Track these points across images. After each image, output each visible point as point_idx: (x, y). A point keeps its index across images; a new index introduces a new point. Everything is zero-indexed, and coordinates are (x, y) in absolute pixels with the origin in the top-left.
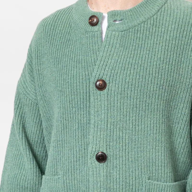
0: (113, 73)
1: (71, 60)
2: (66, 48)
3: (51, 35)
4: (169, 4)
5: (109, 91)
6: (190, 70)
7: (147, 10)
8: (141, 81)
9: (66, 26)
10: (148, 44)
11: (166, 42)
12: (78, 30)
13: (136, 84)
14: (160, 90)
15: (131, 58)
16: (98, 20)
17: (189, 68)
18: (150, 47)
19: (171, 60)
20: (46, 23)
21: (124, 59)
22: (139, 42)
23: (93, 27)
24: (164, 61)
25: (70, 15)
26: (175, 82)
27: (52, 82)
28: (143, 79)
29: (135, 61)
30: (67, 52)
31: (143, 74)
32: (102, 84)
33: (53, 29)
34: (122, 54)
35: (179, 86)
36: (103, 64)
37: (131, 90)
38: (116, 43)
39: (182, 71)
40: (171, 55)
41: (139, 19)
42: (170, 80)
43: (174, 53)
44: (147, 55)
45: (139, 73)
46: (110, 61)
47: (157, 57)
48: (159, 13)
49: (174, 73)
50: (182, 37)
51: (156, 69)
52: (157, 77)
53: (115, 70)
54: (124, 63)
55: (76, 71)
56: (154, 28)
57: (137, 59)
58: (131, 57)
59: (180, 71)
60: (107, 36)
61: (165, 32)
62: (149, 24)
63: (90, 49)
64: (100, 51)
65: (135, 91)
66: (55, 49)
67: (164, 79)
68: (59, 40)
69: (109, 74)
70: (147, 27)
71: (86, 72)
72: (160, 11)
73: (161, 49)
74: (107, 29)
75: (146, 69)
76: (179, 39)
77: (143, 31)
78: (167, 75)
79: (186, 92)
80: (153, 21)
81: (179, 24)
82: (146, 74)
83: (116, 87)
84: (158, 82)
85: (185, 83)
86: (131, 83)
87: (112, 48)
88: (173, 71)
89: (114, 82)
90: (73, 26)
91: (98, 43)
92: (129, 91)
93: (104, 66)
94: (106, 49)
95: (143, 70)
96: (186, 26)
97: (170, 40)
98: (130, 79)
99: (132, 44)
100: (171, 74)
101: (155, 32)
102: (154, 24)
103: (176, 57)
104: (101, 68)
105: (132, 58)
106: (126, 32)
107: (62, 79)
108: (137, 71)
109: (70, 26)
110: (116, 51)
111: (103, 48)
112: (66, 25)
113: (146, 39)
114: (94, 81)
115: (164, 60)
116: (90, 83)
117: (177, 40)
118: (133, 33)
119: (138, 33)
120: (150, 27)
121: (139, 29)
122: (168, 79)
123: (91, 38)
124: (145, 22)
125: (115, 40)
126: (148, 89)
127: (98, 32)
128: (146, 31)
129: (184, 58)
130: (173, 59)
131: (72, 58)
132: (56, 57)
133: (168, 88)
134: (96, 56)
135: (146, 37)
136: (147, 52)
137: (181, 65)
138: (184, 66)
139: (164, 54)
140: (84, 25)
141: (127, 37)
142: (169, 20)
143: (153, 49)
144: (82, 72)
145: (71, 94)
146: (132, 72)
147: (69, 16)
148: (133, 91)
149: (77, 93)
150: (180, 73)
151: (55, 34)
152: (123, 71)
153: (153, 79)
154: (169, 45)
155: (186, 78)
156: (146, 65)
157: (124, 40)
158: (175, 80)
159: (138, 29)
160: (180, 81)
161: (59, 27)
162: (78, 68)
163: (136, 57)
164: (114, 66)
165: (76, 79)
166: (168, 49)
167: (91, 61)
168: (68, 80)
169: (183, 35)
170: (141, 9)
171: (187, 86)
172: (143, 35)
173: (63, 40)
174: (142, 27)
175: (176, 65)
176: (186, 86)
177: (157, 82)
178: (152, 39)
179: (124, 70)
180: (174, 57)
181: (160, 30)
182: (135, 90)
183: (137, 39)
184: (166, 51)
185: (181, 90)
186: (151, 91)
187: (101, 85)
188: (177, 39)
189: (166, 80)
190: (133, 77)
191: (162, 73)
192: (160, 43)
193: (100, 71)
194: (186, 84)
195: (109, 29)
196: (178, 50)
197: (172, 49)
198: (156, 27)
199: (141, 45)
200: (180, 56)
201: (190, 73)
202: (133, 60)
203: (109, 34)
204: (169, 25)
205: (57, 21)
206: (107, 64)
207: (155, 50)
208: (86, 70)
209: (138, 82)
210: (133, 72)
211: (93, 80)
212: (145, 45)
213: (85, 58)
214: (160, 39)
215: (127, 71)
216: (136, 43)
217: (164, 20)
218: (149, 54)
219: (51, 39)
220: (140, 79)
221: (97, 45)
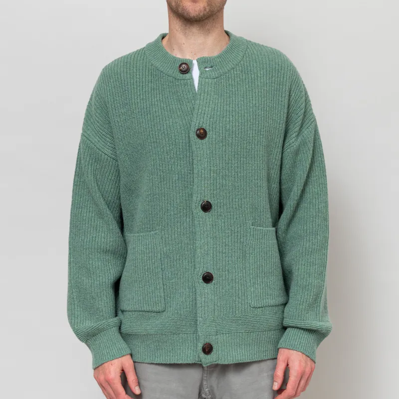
0: (212, 122)
5: (210, 140)
8: (241, 128)
10: (241, 91)
11: (258, 88)
13: (236, 131)
16: (189, 67)
18: (244, 94)
21: (221, 107)
22: (232, 88)
23: (185, 75)
28: (242, 126)
34: (217, 101)
38: (210, 90)
40: (265, 101)
41: (228, 66)
44: (242, 102)
46: (208, 110)
47: (253, 103)
48: (245, 59)
52: (254, 123)
53: (214, 118)
54: (221, 110)
56: (243, 75)
57: (233, 107)
58: (227, 104)
60: (201, 84)
62: (238, 70)
69: (208, 122)
70: (237, 73)
72: (245, 57)
75: (244, 116)
76: (269, 85)
77: (233, 78)
78: (264, 121)
80: (241, 68)
81: (267, 70)
83: (217, 135)
84: (256, 129)
87: (207, 96)
89: (214, 130)
91: (192, 91)
93: (202, 114)
94: (202, 97)
95: (241, 117)
96: (273, 72)
97: (262, 86)
99: (226, 92)
101: (245, 78)
102: (243, 71)
105: (229, 105)
106: (218, 79)
113: (238, 86)
114: (195, 130)
118: (224, 80)
119: (230, 80)
120: (239, 73)
121: (230, 75)
124: (234, 68)
125: (209, 87)
126: (248, 135)
127: (191, 80)
128: (237, 77)
135: (238, 84)
136: (242, 99)
139: (259, 101)
143: (246, 95)
144: (179, 121)
146: (231, 119)
153: (251, 125)
154: (261, 91)
156: (243, 112)
157: (217, 88)
164: (212, 114)
167: (187, 109)
169: (272, 81)
172: (235, 81)
174: (232, 74)
178: (244, 85)
179: (223, 118)
181: (249, 76)
183: (229, 86)
187: (201, 133)
190: (233, 124)
191: (259, 119)
195: (202, 76)
198: (245, 73)
199: (234, 92)
202: (230, 107)
203: (203, 81)
204: (257, 71)
206: (205, 112)
207: (249, 96)
209: (238, 129)
211: (193, 129)
212: (238, 92)
213: (179, 107)
215: (226, 119)
216: (229, 90)
217: (251, 66)
218: (244, 101)
220: (239, 126)
221: (191, 93)
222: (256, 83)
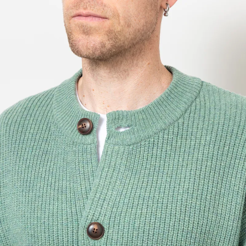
0: (115, 213)
1: (49, 187)
2: (41, 165)
3: (18, 141)
4: (202, 99)
5: (108, 241)
6: (234, 207)
7: (168, 109)
8: (158, 226)
9: (42, 129)
10: (170, 166)
11: (197, 163)
12: (62, 137)
13: (150, 230)
14: (187, 240)
15: (142, 189)
16: (93, 125)
17: (233, 204)
18: (172, 172)
19: (205, 193)
20: (11, 119)
21: (132, 190)
22: (156, 162)
23: (84, 137)
24: (194, 195)
25: (48, 108)
26: (211, 226)
27: (19, 219)
28: (161, 223)
29: (149, 194)
30: (43, 172)
31: (161, 215)
32: (97, 230)
33: (22, 132)
34: (128, 182)
35: (217, 232)
36: (99, 198)
37: (143, 240)
38: (119, 163)
39: (222, 209)
40: (205, 184)
41: (155, 126)
42: (203, 224)
43: (209, 181)
44: (167, 185)
45: (155, 214)
46: (111, 194)
47: (184, 188)
48: (187, 115)
49: (210, 212)
50: (222, 156)
51: (181, 206)
52: (182, 220)
53: (118, 207)
54: (131, 196)
55: (58, 207)
56: (178, 140)
57: (152, 191)
58: (143, 187)
59: (219, 209)
60: (106, 153)
61: (196, 147)
62: (171, 133)
63: (80, 171)
64: (94, 176)
65: (149, 242)
66: (24, 166)
67: (194, 223)
68: (31, 151)
69: (108, 214)
70: (168, 138)
71: (73, 209)
72: (189, 111)
73: (189, 175)
74: (106, 141)
75: (166, 207)
76: (217, 159)
77: (161, 145)
78: (199, 216)
79: (228, 241)
80: (177, 129)
81: (217, 134)
82: (166, 215)
83: (119, 234)
84: (184, 228)
85: (226, 227)
86: (142, 229)
87: (113, 172)
88: (208, 210)
89: (116, 227)
90: (53, 129)
91: (91, 162)
92: (139, 242)
93: (100, 200)
94: (104, 174)
95: (161, 209)
96: (228, 137)
97: (204, 160)
98: (141, 223)
99: (145, 166)
100: (204, 215)
101: (180, 146)
102: (179, 134)
103: (213, 187)
104: (97, 203)
105: (145, 189)
106: (135, 146)
107: (35, 216)
108: (152, 210)
109: (48, 129)
110: (119, 177)
111: (100, 172)
112: (41, 126)
113: (167, 158)
114: (85, 224)
115: (194, 192)
116: (78, 226)
117: (213, 160)
118: (146, 148)
119: (154, 147)
120: (173, 138)
121: (156, 141)
122: (199, 223)
123: (82, 153)
124: (164, 130)
125: (119, 159)
126: (169, 238)
127: (93, 145)
128: (167, 144)
129: (225, 188)
130: (207, 191)
131: (51, 184)
132: (26, 179)
133: (200, 236)
134: (89, 184)
135: (167, 155)
136: (168, 180)
137: (219, 199)
138: (224, 201)
139: (194, 184)
140: (70, 132)
141: (137, 154)
142: (202, 127)
143: (176, 174)
144: (67, 207)
145: (49, 242)
146: (144, 211)
147: (47, 111)
148: (146, 242)
149: (58, 241)
150: (218, 212)
151: (24, 140)
152: (130, 210)
153: (176, 222)
154: (201, 168)
155: (228, 220)
156: (165, 201)
157: (132, 160)
158: (211, 224)
159: (154, 141)
160: (218, 225)
161: (31, 128)
162: (61, 201)
163: (151, 187)
164: (116, 200)
165: (56, 219)
166: (200, 175)
167: (81, 191)
168: (44, 220)
169: (223, 151)
170: (159, 109)
171: (230, 233)
172: (162, 151)
173: (37, 151)
174: (160, 138)
175: (212, 200)
176: (228, 231)
177: (182, 228)
178: (176, 157)
179: (132, 208)
180: (209, 188)
181: (187, 143)
182: (149, 239)
183: (152, 158)
184: (196, 178)
185: (221, 237)
186: (173, 241)
187: (95, 231)
188: (215, 158)
189: (197, 224)
190: (145, 219)
191: (190, 213)
192: (187, 165)
193: (95, 208)
194: (228, 229)
195: (109, 141)
196: (215, 177)
197: (206, 175)
198: (182, 137)
199: (158, 168)
200: (218, 185)
201: (234, 212)
202: (145, 192)
203: (110, 149)
204: (202, 135)
205: (28, 118)
206: (105, 197)
207: (179, 176)
208: (72, 205)
209: (153, 228)
210: (146, 212)
211: (83, 223)
212: (164, 167)
213: (71, 186)
214: (188, 158)
215: (137, 210)
216: (151, 164)
217: (195, 127)
218: (170, 183)
219: (18, 149)
220: (156, 223)
221: (90, 166)
222: (196, 155)
